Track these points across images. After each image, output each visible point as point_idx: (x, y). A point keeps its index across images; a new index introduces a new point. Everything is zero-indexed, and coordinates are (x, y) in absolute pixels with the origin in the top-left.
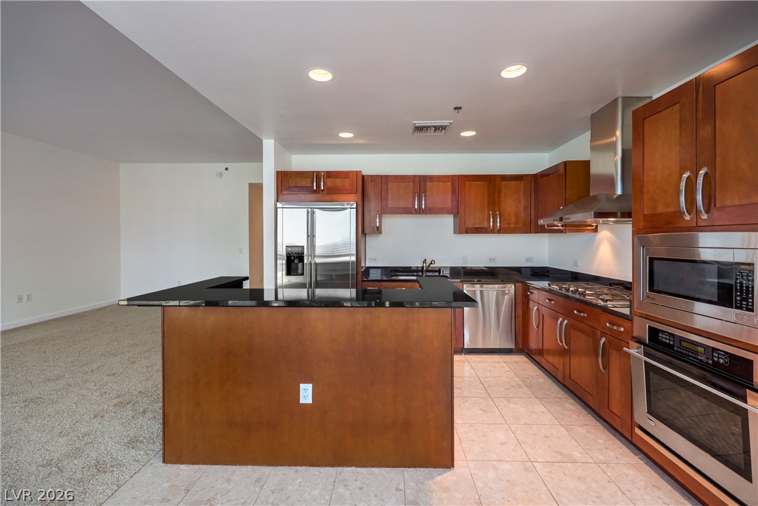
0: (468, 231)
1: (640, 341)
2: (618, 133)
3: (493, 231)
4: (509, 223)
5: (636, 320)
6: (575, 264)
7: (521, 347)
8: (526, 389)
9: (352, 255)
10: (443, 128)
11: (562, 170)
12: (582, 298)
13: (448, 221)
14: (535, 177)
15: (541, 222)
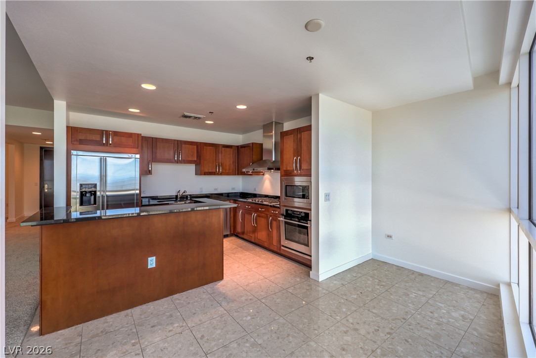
0: (206, 174)
1: (283, 215)
2: (273, 132)
3: (218, 174)
4: (226, 170)
5: (282, 207)
6: (255, 190)
7: (232, 232)
8: (240, 249)
9: (137, 190)
10: (199, 118)
11: (251, 145)
12: (262, 203)
13: (192, 168)
14: (238, 147)
15: (244, 170)
